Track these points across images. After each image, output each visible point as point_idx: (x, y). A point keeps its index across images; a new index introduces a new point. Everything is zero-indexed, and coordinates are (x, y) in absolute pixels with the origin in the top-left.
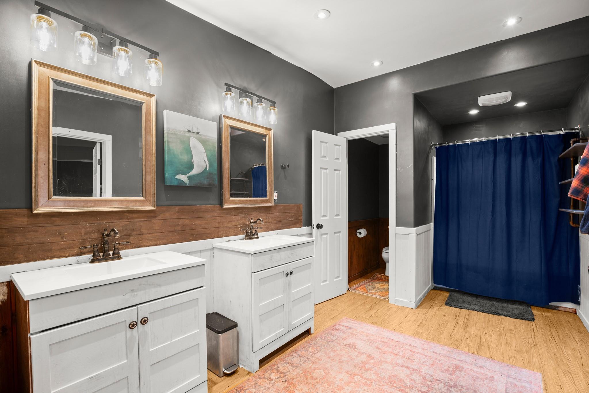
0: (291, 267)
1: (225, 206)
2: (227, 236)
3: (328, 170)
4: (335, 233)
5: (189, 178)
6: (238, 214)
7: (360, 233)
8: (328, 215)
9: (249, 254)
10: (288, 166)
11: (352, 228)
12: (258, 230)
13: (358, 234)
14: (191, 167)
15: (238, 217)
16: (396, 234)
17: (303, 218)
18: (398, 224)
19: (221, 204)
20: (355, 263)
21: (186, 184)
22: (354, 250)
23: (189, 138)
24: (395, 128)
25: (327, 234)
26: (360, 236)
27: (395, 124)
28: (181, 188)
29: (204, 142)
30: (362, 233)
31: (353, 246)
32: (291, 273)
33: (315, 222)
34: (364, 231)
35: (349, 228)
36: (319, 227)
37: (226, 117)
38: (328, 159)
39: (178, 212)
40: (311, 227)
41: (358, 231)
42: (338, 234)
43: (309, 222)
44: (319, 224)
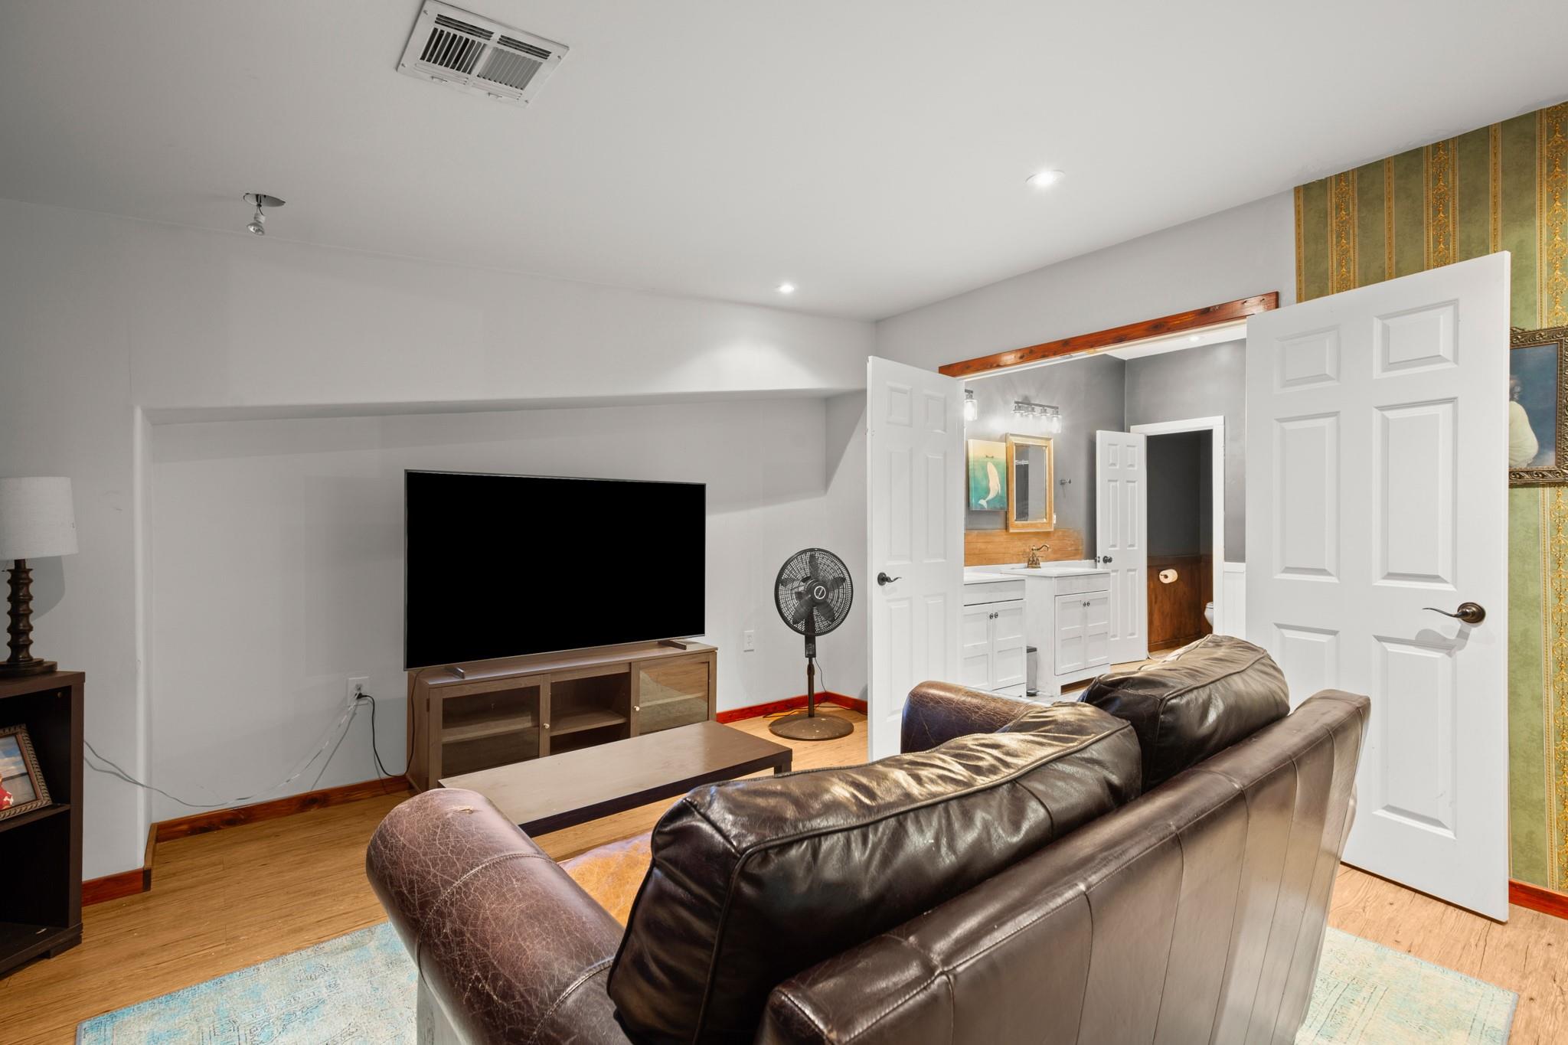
0: (1087, 598)
1: (1011, 531)
2: (1011, 563)
3: (1118, 483)
4: (1129, 570)
5: (987, 502)
6: (1020, 540)
7: (1166, 577)
8: (1118, 545)
9: (1051, 577)
10: (1070, 482)
11: (1155, 566)
12: (1040, 559)
13: (1162, 578)
14: (988, 491)
15: (1019, 544)
16: (1224, 572)
17: (1083, 548)
18: (1227, 558)
19: (1007, 528)
20: (1157, 623)
21: (984, 508)
22: (1156, 602)
23: (987, 462)
24: (1223, 423)
25: (1116, 571)
26: (1166, 581)
27: (1222, 417)
28: (982, 512)
29: (996, 465)
30: (1170, 576)
31: (1153, 597)
32: (1088, 604)
33: (1100, 554)
34: (1174, 574)
35: (1149, 567)
36: (1107, 560)
37: (1012, 435)
38: (1118, 467)
39: (977, 535)
40: (1093, 561)
41: (1163, 573)
42: (1133, 573)
43: (1092, 554)
44: (1106, 557)
